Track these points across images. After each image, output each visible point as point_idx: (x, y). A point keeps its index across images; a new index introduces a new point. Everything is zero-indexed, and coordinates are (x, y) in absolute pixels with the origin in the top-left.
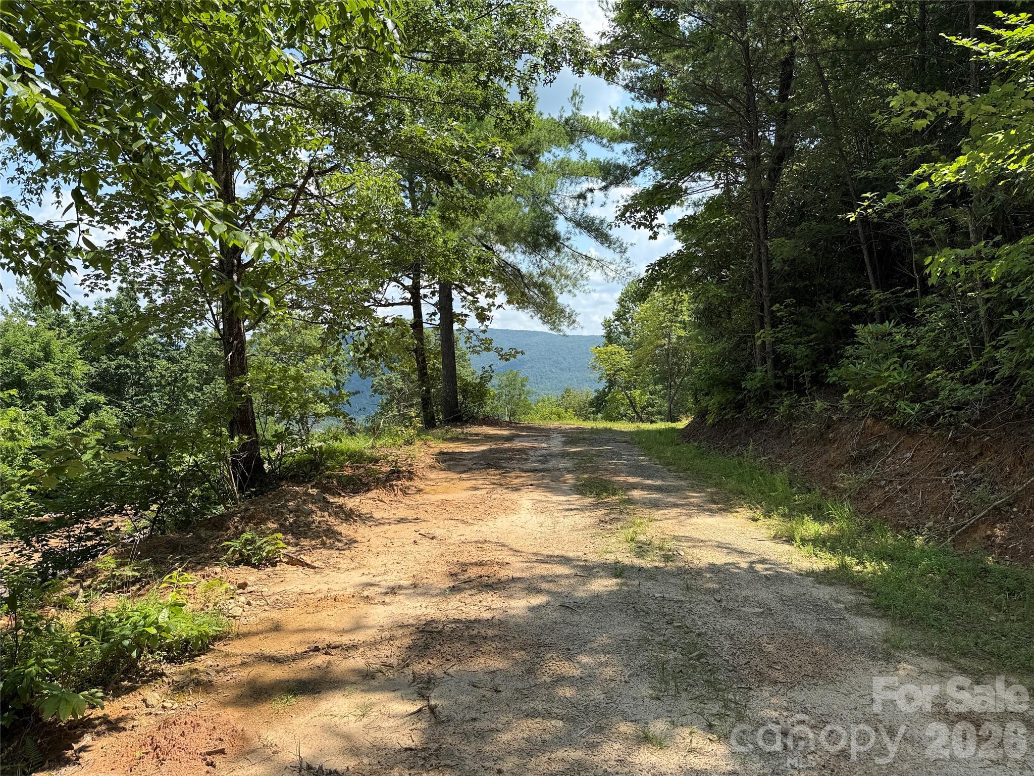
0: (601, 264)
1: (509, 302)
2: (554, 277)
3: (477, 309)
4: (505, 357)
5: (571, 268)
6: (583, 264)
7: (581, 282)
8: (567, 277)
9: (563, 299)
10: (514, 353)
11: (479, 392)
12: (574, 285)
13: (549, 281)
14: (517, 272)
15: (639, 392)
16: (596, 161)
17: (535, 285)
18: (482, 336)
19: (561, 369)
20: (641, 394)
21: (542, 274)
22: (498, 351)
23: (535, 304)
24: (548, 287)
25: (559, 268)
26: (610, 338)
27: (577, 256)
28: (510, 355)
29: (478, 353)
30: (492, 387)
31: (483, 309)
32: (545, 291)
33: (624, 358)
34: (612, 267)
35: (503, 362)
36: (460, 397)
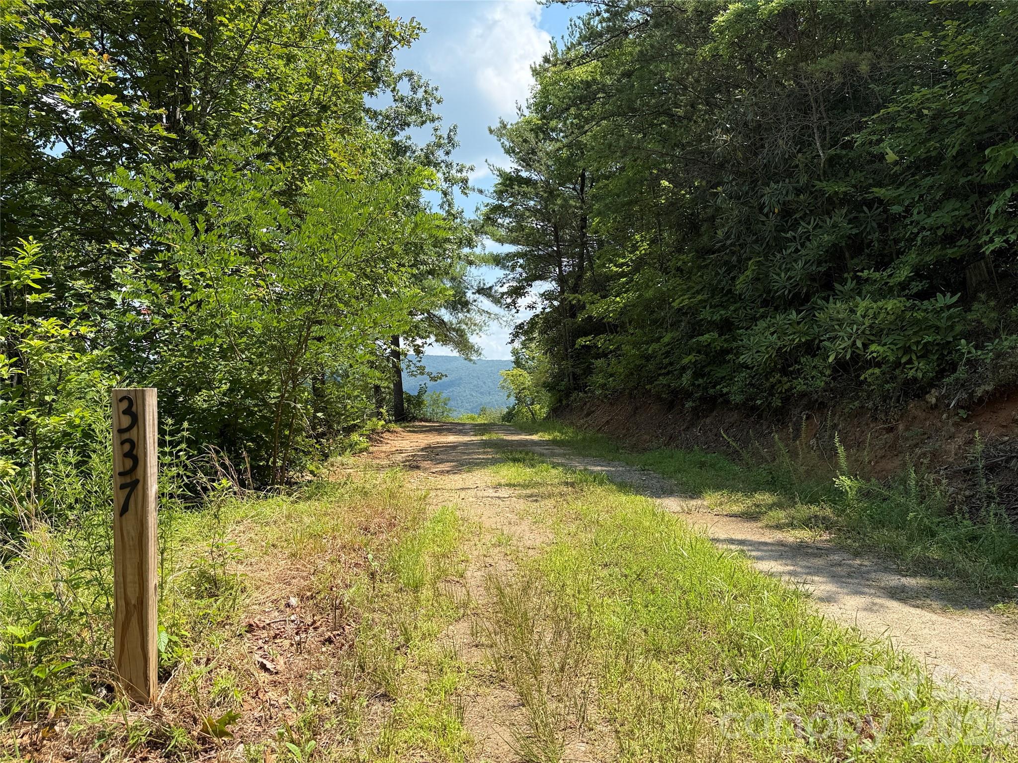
0: (497, 317)
1: (436, 341)
2: (467, 324)
3: (414, 346)
4: (434, 379)
5: (478, 318)
6: (485, 317)
7: (484, 328)
8: (475, 325)
9: (473, 339)
10: (441, 376)
11: (418, 401)
12: (480, 330)
13: (464, 327)
14: (442, 322)
15: (538, 406)
16: (492, 255)
17: (454, 330)
18: (418, 364)
19: (481, 393)
20: (541, 408)
21: (459, 323)
22: (429, 374)
23: (454, 342)
24: (463, 331)
25: (470, 319)
26: (518, 363)
27: (482, 312)
28: (438, 377)
29: (415, 376)
30: (426, 398)
31: (419, 346)
32: (461, 333)
33: (527, 379)
34: (505, 319)
35: (433, 383)
36: (406, 405)
